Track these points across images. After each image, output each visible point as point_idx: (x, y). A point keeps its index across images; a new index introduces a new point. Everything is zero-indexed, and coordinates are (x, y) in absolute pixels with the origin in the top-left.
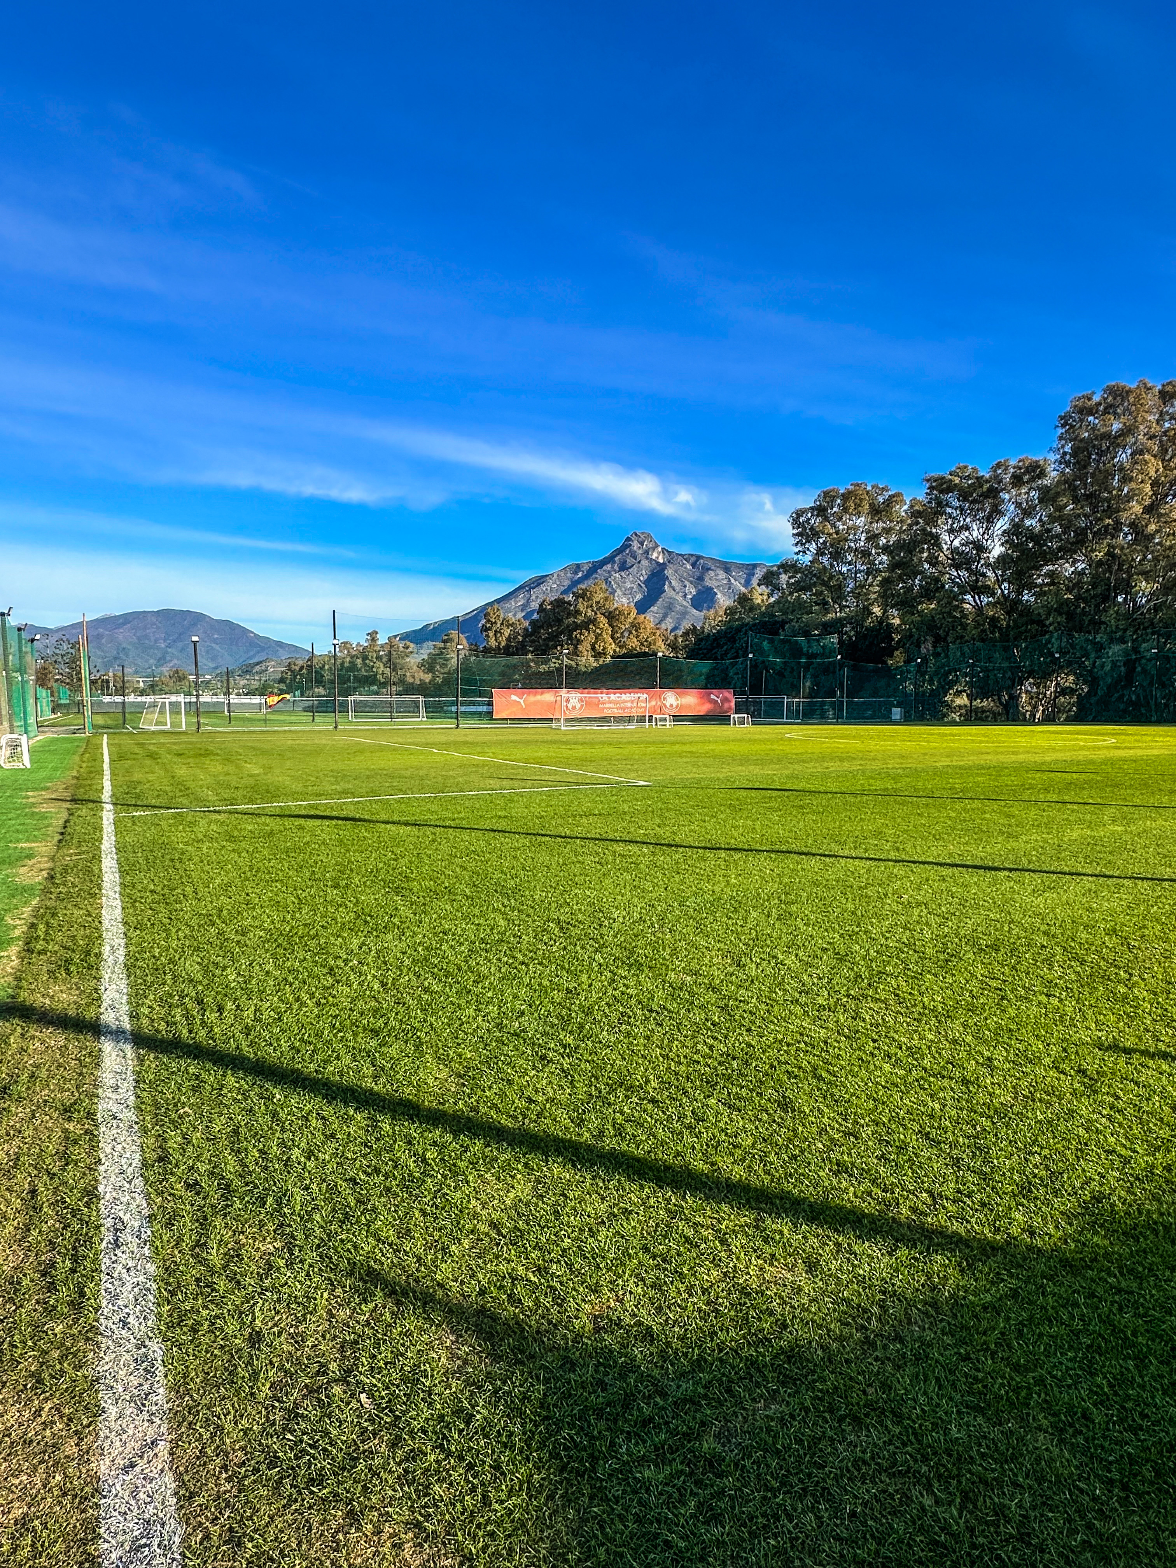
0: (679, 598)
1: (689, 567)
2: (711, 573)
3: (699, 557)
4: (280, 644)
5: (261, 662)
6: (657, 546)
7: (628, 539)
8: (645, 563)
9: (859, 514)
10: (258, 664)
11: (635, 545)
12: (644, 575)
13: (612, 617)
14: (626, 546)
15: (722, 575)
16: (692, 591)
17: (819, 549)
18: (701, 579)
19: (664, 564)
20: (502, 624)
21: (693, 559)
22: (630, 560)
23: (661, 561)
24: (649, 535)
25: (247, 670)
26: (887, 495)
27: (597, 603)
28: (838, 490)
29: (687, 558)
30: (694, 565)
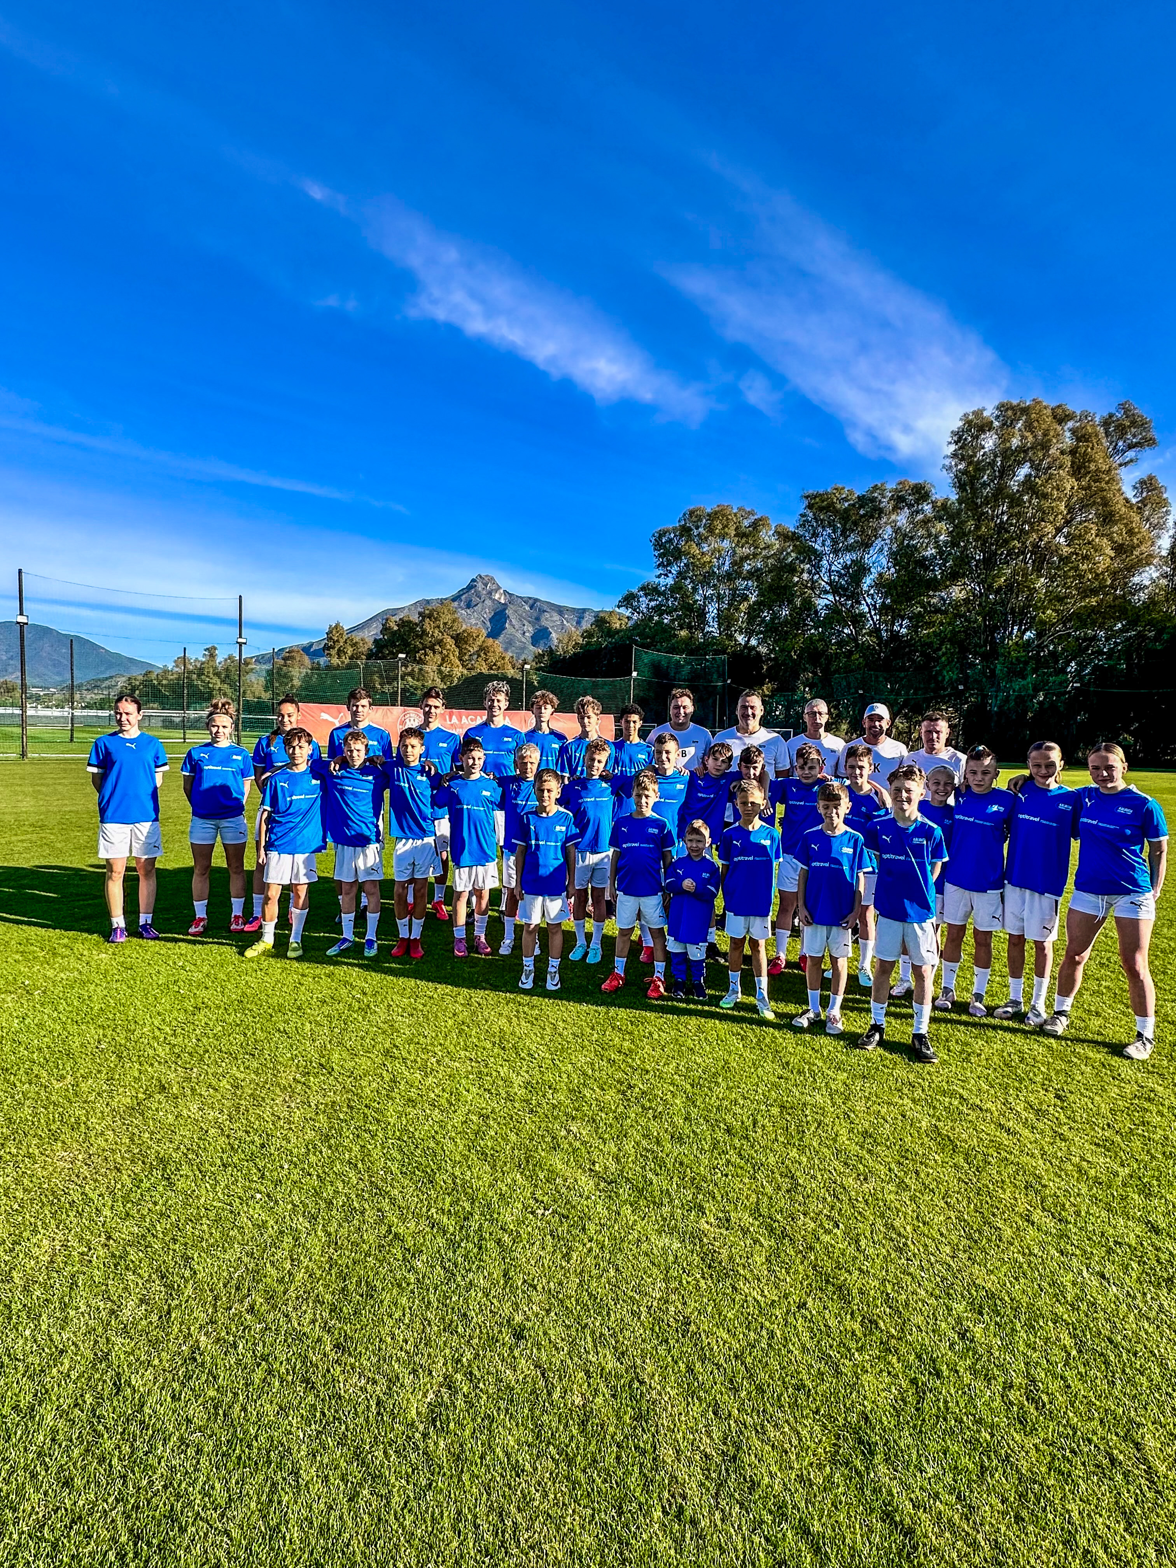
0: (519, 635)
1: (527, 608)
2: (547, 615)
3: (536, 600)
4: (131, 660)
5: (111, 677)
6: (499, 588)
7: (473, 580)
8: (488, 602)
9: (723, 537)
10: (107, 679)
11: (480, 586)
12: (488, 615)
13: (459, 640)
14: (470, 587)
15: (556, 617)
16: (530, 630)
17: (680, 573)
18: (538, 619)
19: (505, 604)
20: (346, 642)
21: (531, 602)
22: (475, 599)
23: (503, 601)
24: (492, 578)
25: (95, 686)
26: (752, 518)
27: (445, 624)
28: (704, 509)
29: (526, 600)
30: (531, 607)
